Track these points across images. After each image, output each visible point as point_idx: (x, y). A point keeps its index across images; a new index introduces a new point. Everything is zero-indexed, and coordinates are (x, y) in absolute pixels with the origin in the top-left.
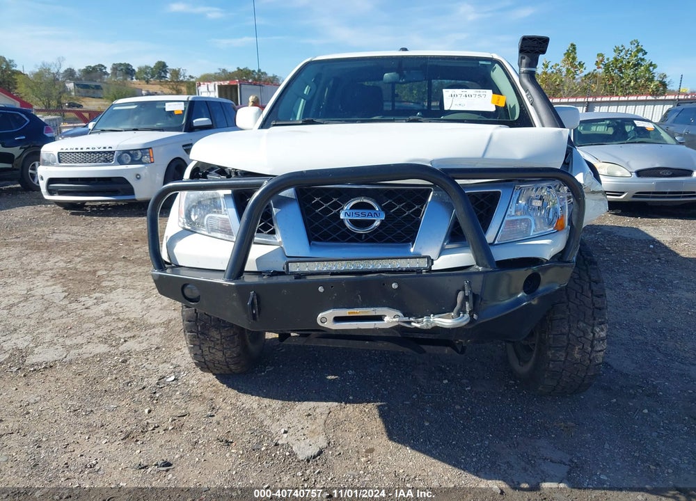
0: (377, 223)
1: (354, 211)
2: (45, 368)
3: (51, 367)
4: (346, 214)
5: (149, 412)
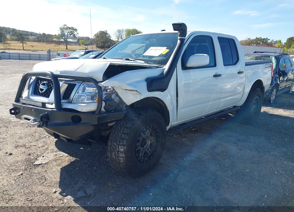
0: (44, 91)
5: (31, 143)
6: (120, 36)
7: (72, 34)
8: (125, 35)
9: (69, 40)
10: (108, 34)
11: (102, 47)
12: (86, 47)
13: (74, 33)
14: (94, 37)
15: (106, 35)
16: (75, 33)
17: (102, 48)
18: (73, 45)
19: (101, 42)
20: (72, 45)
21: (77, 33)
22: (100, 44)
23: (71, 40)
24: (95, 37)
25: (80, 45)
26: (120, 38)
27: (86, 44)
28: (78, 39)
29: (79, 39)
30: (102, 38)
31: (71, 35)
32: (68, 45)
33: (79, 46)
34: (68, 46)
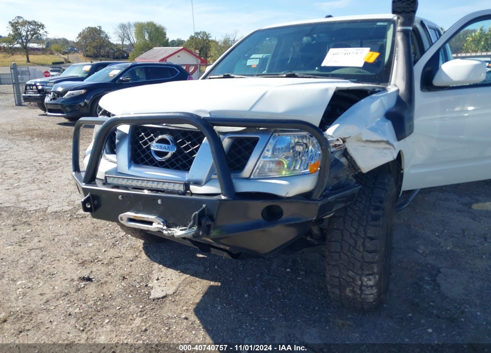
0: (169, 156)
1: (160, 145)
2: (82, 217)
3: (85, 217)
4: (154, 146)
5: (105, 251)
6: (125, 35)
7: (35, 33)
8: (133, 34)
9: (31, 45)
10: (103, 32)
11: (95, 56)
12: (66, 56)
13: (38, 32)
14: (77, 38)
15: (99, 34)
16: (41, 32)
17: (95, 58)
18: (40, 55)
19: (94, 47)
20: (37, 55)
21: (46, 32)
22: (92, 51)
23: (35, 45)
24: (79, 38)
25: (52, 54)
26: (125, 39)
27: (64, 52)
28: (47, 43)
29: (50, 43)
30: (94, 39)
31: (32, 35)
32: (30, 54)
33: (51, 56)
34: (31, 57)
